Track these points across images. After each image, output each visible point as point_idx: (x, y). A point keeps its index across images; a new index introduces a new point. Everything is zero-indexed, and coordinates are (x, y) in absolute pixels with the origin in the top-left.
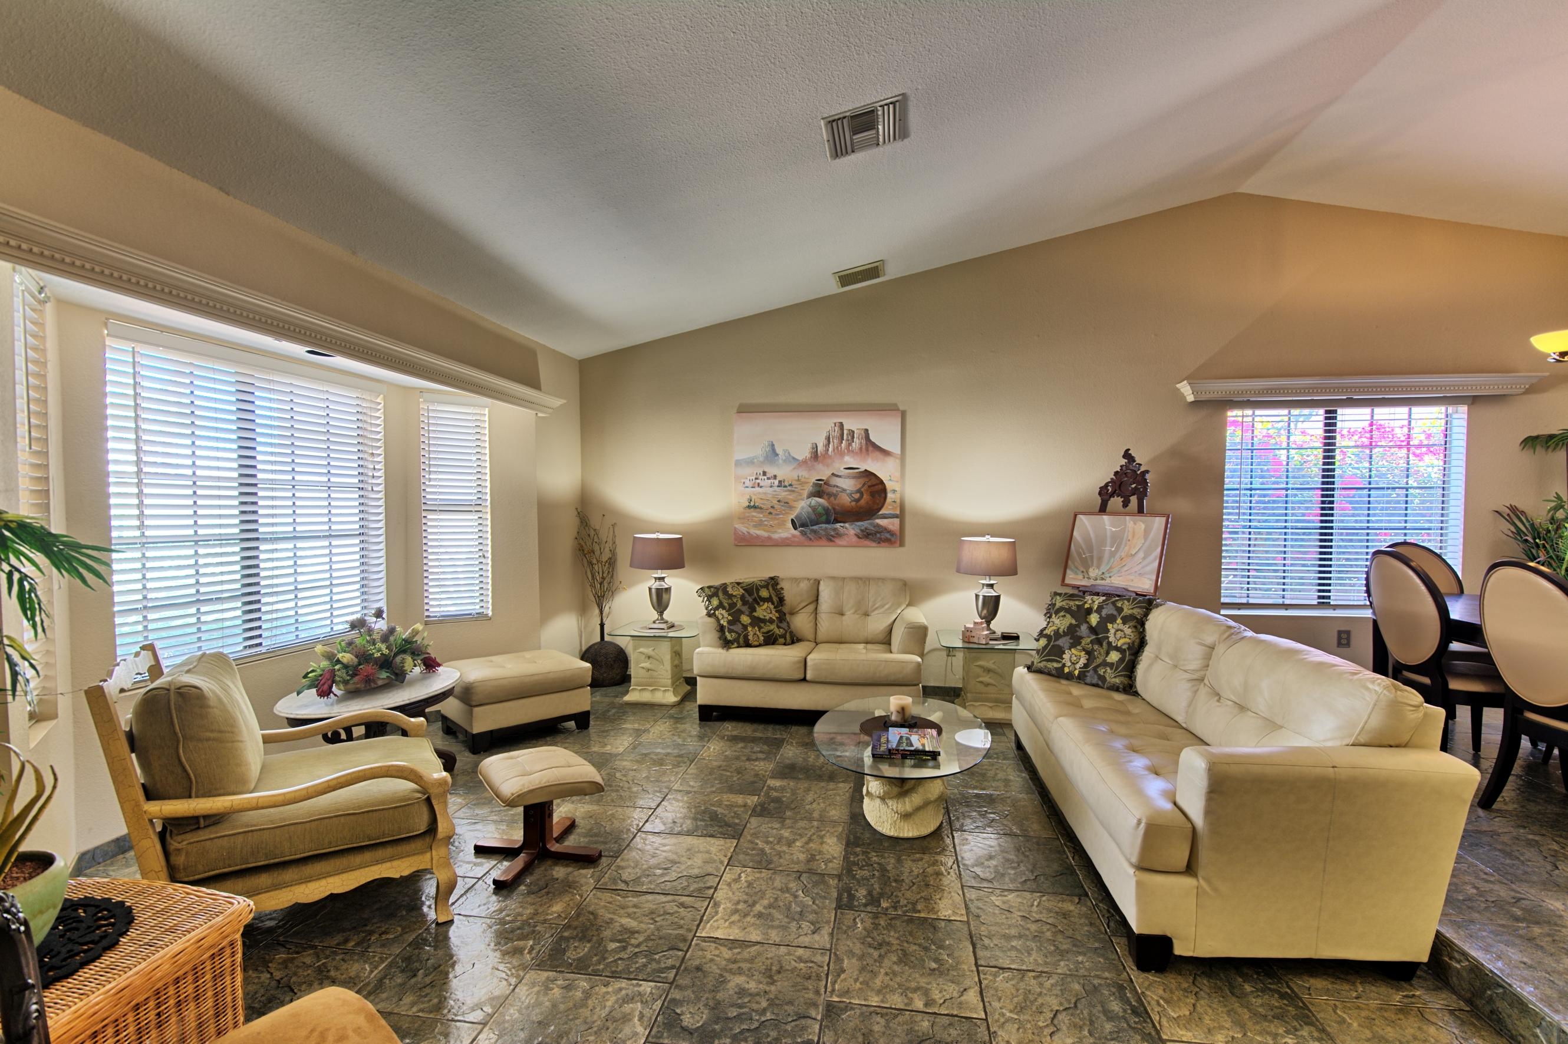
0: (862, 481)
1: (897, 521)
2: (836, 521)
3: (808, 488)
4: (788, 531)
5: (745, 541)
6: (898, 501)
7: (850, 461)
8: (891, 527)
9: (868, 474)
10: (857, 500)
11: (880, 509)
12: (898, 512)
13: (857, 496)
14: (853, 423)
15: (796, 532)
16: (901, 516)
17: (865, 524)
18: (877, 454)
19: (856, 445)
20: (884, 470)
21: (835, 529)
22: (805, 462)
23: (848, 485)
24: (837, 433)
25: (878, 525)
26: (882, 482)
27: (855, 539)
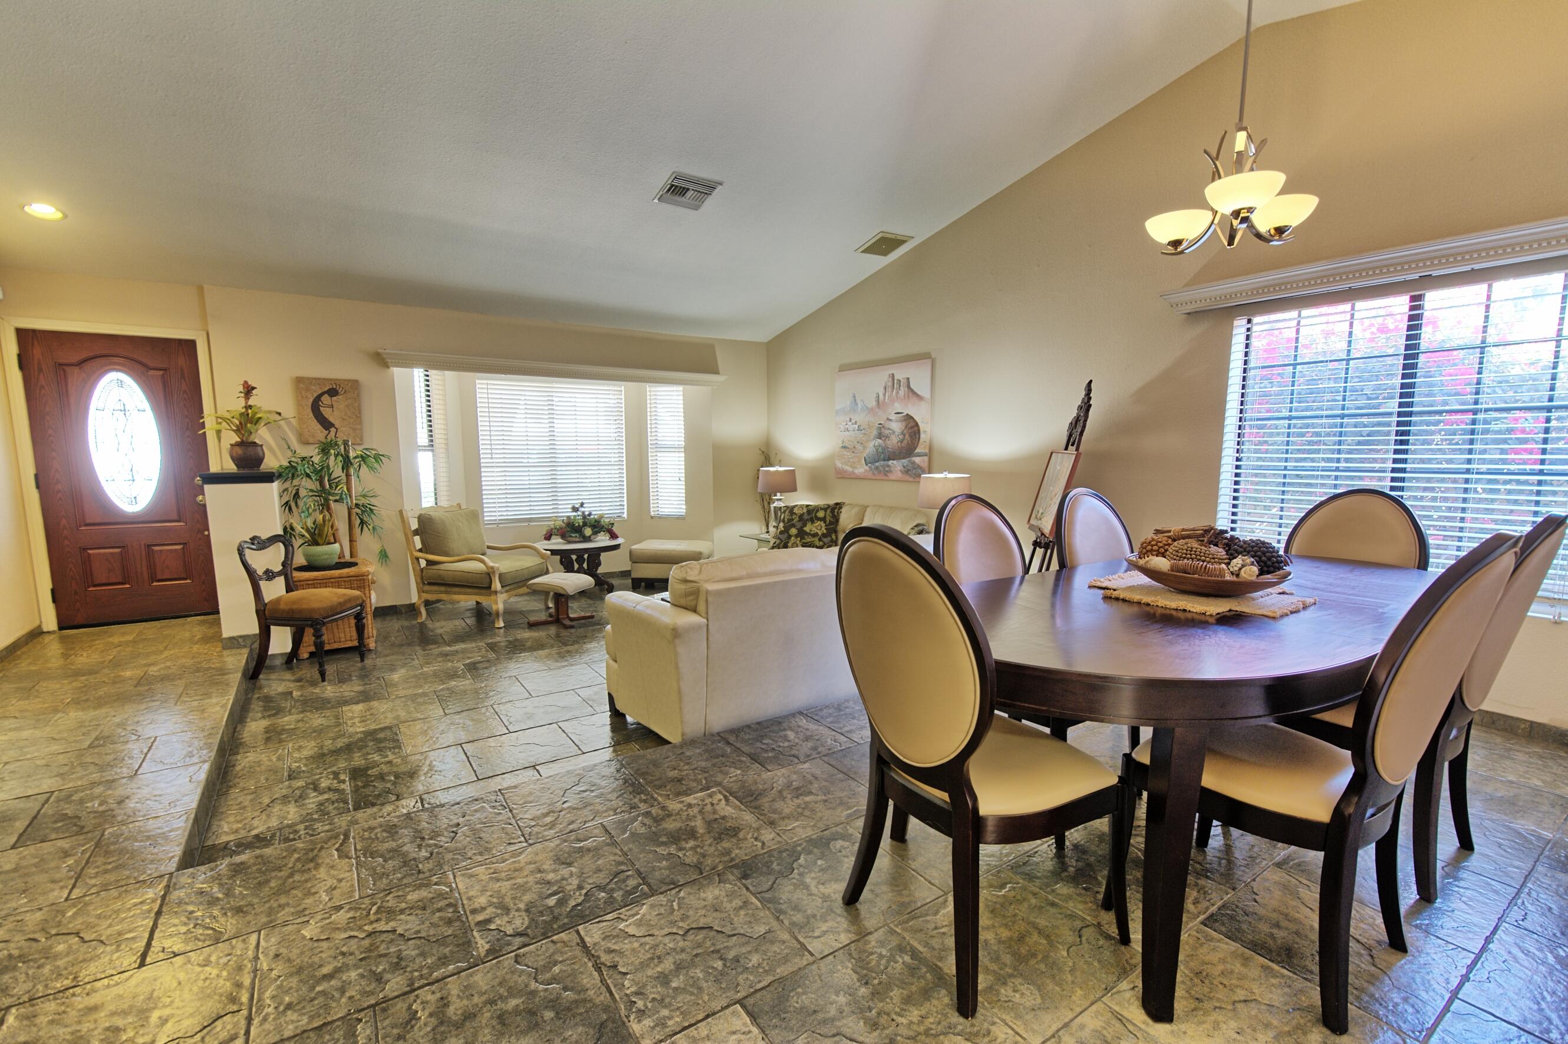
0: (904, 424)
1: (926, 458)
2: (889, 459)
3: (875, 432)
4: (861, 469)
5: (842, 475)
6: (928, 441)
7: (898, 407)
8: (922, 465)
9: (909, 418)
10: (902, 442)
11: (915, 448)
12: (927, 451)
13: (901, 437)
14: (901, 373)
15: (867, 468)
16: (930, 454)
17: (905, 461)
18: (915, 398)
19: (901, 393)
20: (919, 413)
21: (888, 466)
22: (872, 409)
23: (897, 427)
24: (890, 384)
25: (914, 463)
26: (917, 425)
27: (900, 474)
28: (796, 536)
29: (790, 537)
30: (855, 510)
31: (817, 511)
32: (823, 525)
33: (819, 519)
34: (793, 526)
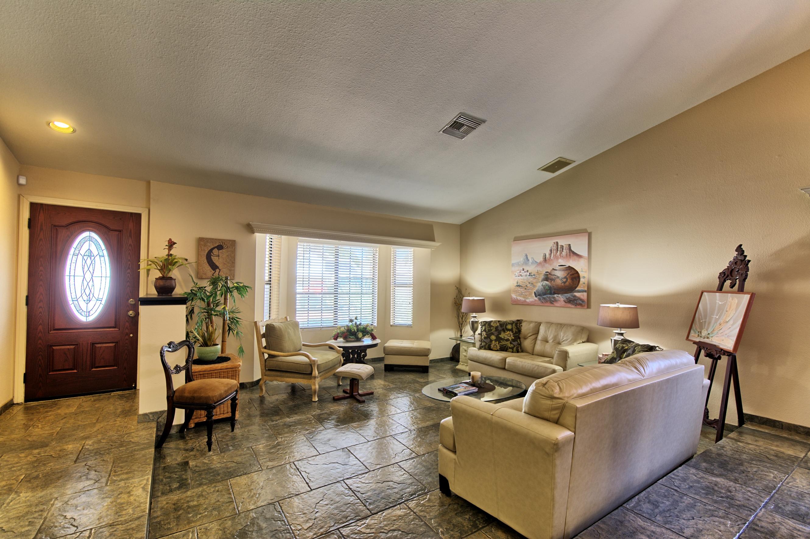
0: (567, 272)
1: (585, 294)
2: (555, 293)
3: (542, 277)
4: (532, 299)
5: (516, 303)
6: (586, 283)
7: (561, 262)
8: (582, 297)
9: (570, 268)
10: (565, 283)
11: (576, 287)
12: (586, 289)
13: (565, 280)
14: (563, 242)
15: (536, 299)
16: (588, 290)
17: (568, 295)
18: (575, 257)
19: (564, 253)
20: (579, 266)
21: (554, 298)
22: (540, 263)
23: (560, 274)
24: (555, 248)
25: (575, 296)
26: (577, 272)
27: (563, 303)
28: (496, 340)
29: (491, 341)
30: (532, 325)
31: (507, 325)
32: (512, 334)
33: (508, 330)
34: (492, 334)
